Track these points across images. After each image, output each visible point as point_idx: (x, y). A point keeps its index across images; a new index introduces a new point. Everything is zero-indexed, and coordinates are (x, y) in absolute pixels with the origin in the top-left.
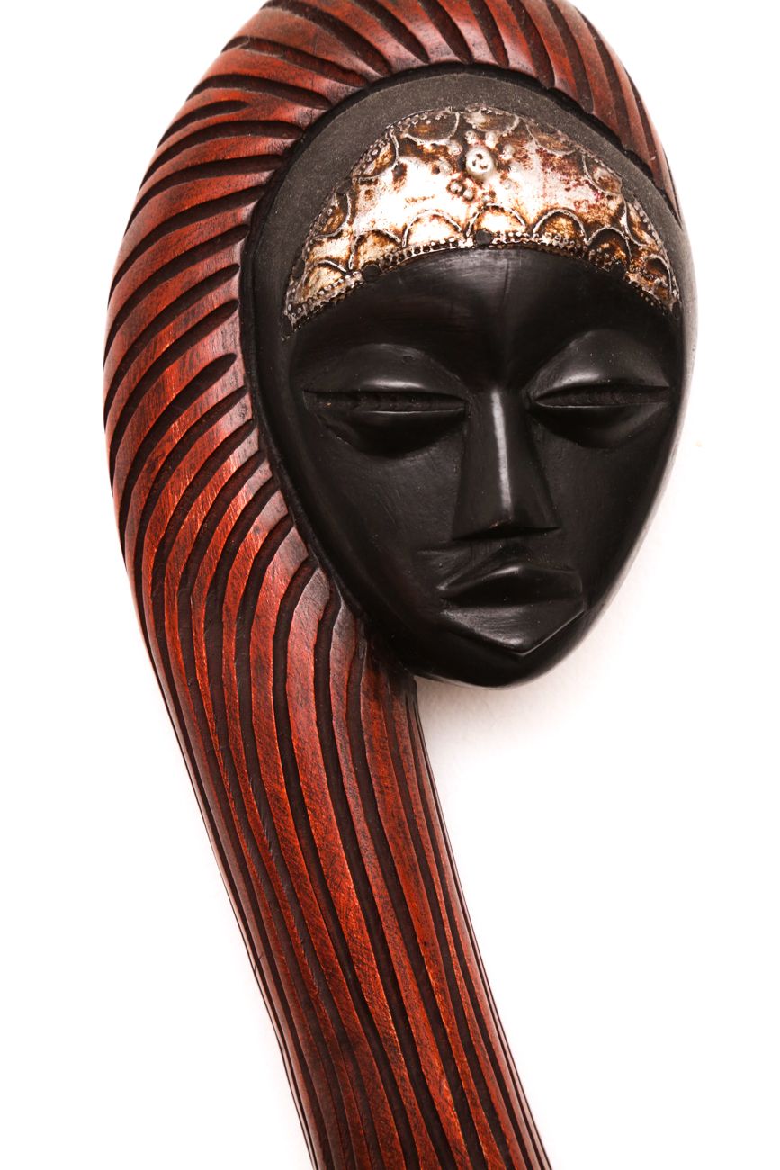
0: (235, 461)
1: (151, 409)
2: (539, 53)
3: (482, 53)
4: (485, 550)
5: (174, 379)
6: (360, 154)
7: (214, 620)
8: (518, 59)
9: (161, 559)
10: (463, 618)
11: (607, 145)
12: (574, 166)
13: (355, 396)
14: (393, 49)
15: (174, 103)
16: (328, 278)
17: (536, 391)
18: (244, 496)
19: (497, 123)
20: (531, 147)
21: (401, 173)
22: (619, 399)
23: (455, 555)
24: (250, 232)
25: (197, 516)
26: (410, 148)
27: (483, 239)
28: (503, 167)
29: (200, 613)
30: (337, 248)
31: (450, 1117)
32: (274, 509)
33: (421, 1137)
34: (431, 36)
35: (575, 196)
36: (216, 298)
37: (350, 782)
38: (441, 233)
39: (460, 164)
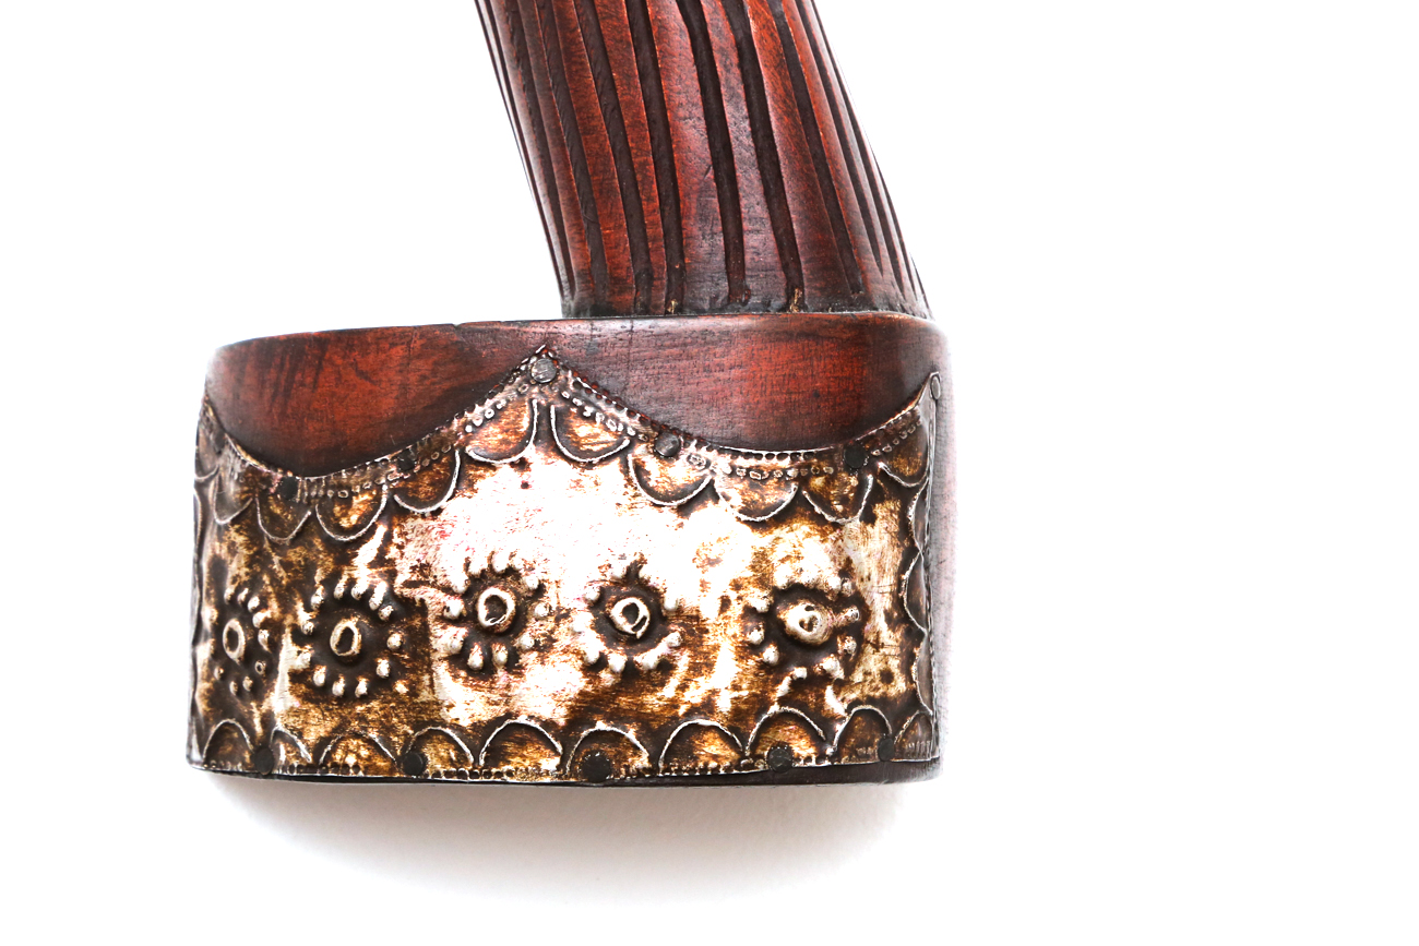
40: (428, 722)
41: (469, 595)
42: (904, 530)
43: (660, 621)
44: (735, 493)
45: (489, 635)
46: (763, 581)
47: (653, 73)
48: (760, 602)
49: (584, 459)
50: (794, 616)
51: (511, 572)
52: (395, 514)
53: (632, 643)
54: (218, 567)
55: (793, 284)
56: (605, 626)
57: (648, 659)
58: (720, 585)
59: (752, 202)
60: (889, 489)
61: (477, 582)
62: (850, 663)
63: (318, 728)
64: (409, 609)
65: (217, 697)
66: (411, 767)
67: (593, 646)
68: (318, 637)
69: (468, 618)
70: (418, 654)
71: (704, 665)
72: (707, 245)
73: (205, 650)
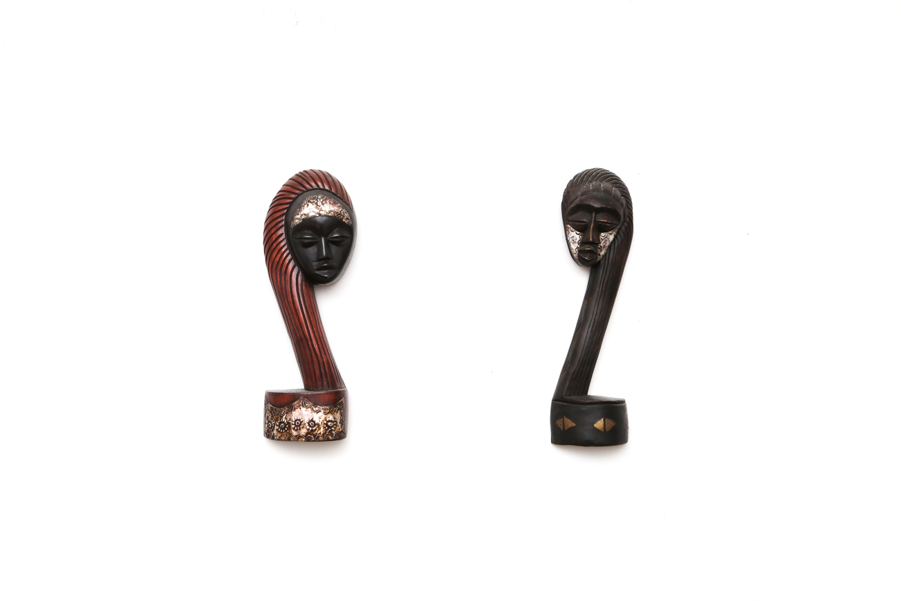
0: (283, 250)
1: (270, 242)
2: (330, 187)
3: (321, 187)
4: (321, 262)
5: (274, 237)
6: (302, 202)
7: (281, 275)
8: (327, 188)
9: (272, 266)
10: (317, 272)
11: (340, 200)
12: (334, 204)
13: (301, 238)
14: (308, 186)
15: (275, 194)
16: (297, 221)
17: (329, 237)
18: (285, 255)
19: (322, 198)
20: (328, 201)
21: (308, 205)
22: (342, 239)
23: (317, 263)
24: (286, 214)
25: (278, 259)
26: (309, 201)
27: (320, 215)
28: (323, 204)
29: (278, 273)
30: (299, 216)
31: (317, 350)
32: (289, 257)
33: (315, 359)
34: (313, 184)
35: (335, 208)
36: (281, 225)
37: (301, 299)
38: (314, 214)
39: (317, 204)
40: (291, 435)
41: (295, 422)
42: (341, 413)
43: (315, 425)
44: (322, 411)
45: (297, 426)
46: (326, 420)
47: (313, 365)
48: (325, 422)
49: (307, 408)
50: (329, 424)
51: (299, 420)
52: (287, 413)
53: (312, 427)
54: (268, 417)
55: (329, 387)
56: (309, 425)
57: (314, 428)
58: (321, 420)
59: (324, 379)
60: (339, 409)
61: (296, 421)
62: (335, 428)
63: (279, 435)
64: (289, 423)
65: (268, 430)
66: (289, 440)
67: (308, 427)
68: (279, 426)
69: (295, 424)
70: (289, 428)
71: (320, 429)
72: (319, 383)
73: (266, 425)
